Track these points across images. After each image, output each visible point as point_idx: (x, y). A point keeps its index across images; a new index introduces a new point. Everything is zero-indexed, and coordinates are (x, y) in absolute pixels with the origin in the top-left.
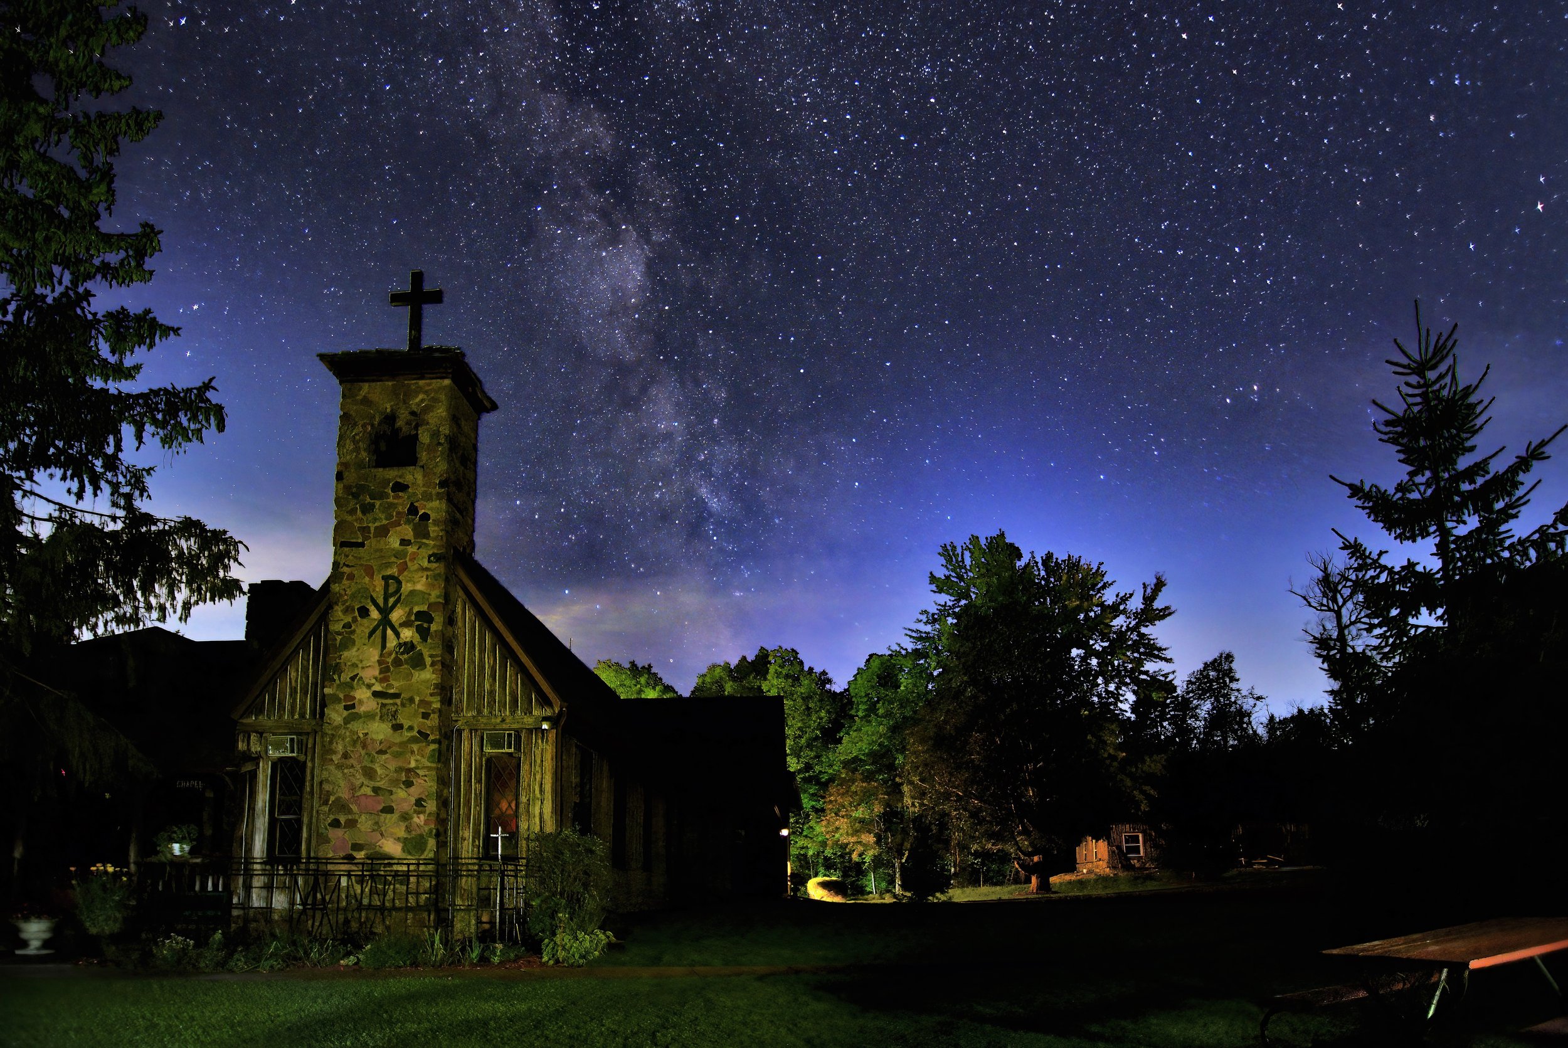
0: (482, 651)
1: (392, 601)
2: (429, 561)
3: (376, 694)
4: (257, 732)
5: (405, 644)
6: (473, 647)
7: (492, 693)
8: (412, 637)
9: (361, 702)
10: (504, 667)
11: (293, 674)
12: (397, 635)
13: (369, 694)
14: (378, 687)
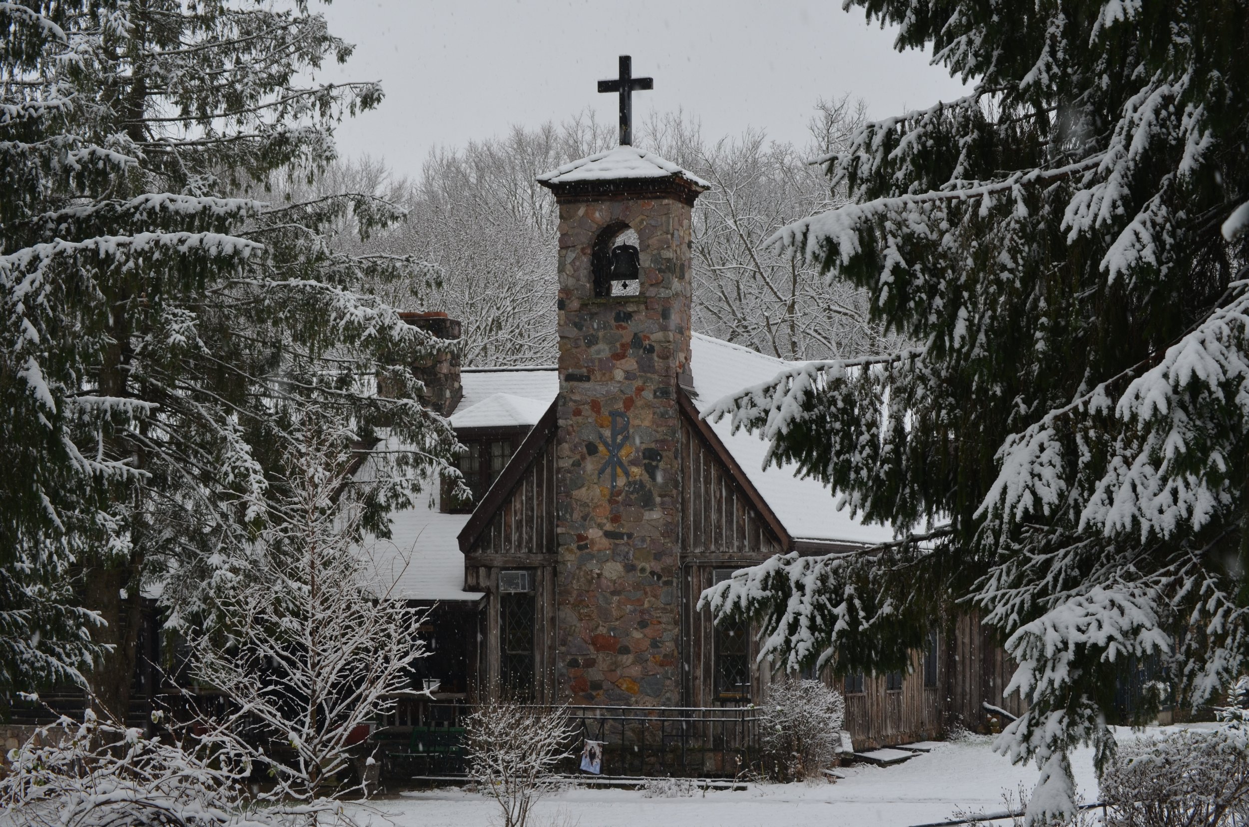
0: (707, 482)
1: (620, 438)
2: (655, 396)
3: (607, 534)
4: (485, 566)
5: (635, 483)
6: (697, 480)
7: (719, 527)
8: (641, 475)
9: (593, 542)
10: (729, 501)
11: (518, 506)
12: (627, 474)
13: (601, 533)
14: (608, 527)
